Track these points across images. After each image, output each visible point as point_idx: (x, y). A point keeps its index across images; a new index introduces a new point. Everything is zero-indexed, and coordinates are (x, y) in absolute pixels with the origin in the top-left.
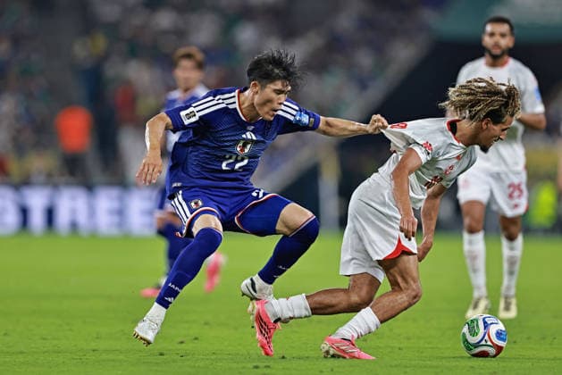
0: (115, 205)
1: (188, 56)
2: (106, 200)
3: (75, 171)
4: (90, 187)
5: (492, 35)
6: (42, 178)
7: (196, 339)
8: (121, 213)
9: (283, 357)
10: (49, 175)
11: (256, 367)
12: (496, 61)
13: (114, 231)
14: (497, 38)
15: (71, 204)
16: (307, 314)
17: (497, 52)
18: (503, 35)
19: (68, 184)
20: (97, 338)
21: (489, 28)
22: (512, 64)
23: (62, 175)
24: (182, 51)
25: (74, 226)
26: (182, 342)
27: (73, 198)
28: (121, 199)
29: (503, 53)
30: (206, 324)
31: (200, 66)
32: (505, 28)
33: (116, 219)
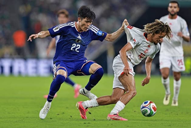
0: (34, 65)
1: (63, 13)
2: (31, 64)
3: (20, 53)
4: (25, 59)
5: (171, 7)
6: (8, 56)
7: (63, 113)
8: (36, 68)
9: (95, 120)
10: (11, 55)
11: (85, 123)
12: (173, 17)
13: (34, 75)
14: (173, 8)
15: (19, 65)
16: (97, 105)
17: (173, 13)
18: (175, 7)
19: (18, 58)
20: (28, 113)
21: (170, 5)
22: (179, 18)
23: (15, 54)
24: (61, 11)
25: (20, 73)
26: (58, 114)
27: (19, 63)
28: (36, 63)
29: (175, 14)
30: (67, 108)
31: (67, 16)
32: (176, 5)
33: (34, 70)
